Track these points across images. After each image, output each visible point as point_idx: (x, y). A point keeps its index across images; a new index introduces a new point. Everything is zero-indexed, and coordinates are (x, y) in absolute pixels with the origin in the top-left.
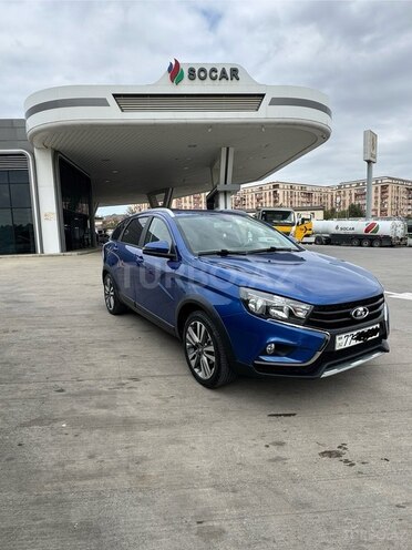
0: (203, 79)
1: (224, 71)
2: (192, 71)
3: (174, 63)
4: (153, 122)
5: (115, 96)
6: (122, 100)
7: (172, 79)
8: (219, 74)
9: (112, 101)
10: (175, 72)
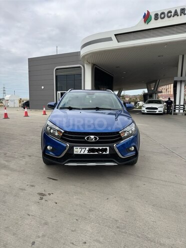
0: (162, 18)
1: (176, 12)
2: (156, 15)
3: (146, 13)
4: (133, 45)
5: (115, 35)
6: (118, 37)
7: (145, 22)
8: (173, 14)
9: (114, 38)
10: (147, 18)
